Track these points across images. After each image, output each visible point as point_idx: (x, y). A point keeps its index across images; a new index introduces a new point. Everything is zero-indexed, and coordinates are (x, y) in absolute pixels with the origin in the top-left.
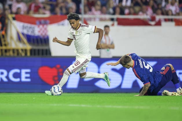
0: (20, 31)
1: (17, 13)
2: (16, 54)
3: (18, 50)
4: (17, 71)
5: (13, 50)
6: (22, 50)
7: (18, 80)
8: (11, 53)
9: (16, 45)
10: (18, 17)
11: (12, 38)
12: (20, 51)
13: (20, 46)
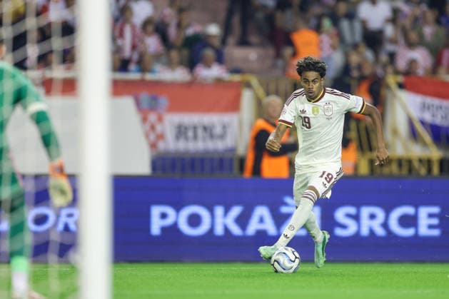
0: (416, 114)
1: (409, 72)
2: (405, 171)
3: (410, 162)
4: (409, 210)
5: (400, 162)
6: (420, 161)
7: (409, 232)
8: (394, 168)
9: (406, 148)
10: (410, 81)
11: (395, 132)
12: (416, 164)
13: (416, 151)
